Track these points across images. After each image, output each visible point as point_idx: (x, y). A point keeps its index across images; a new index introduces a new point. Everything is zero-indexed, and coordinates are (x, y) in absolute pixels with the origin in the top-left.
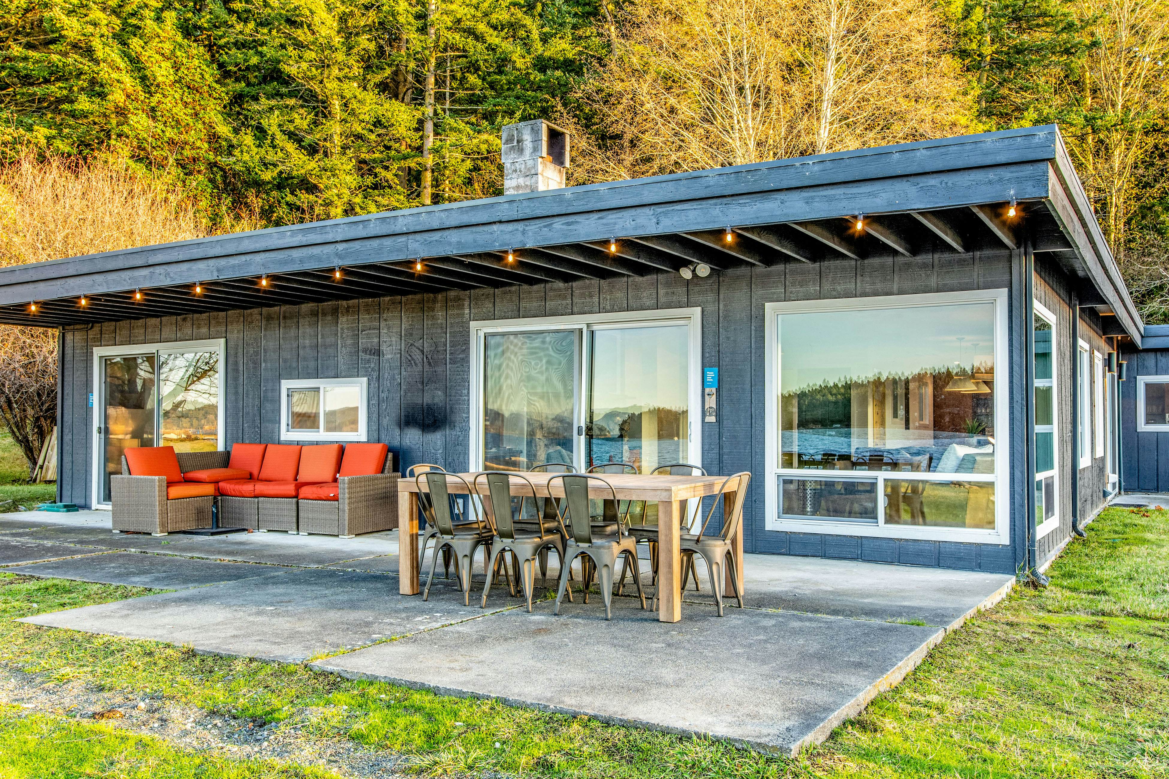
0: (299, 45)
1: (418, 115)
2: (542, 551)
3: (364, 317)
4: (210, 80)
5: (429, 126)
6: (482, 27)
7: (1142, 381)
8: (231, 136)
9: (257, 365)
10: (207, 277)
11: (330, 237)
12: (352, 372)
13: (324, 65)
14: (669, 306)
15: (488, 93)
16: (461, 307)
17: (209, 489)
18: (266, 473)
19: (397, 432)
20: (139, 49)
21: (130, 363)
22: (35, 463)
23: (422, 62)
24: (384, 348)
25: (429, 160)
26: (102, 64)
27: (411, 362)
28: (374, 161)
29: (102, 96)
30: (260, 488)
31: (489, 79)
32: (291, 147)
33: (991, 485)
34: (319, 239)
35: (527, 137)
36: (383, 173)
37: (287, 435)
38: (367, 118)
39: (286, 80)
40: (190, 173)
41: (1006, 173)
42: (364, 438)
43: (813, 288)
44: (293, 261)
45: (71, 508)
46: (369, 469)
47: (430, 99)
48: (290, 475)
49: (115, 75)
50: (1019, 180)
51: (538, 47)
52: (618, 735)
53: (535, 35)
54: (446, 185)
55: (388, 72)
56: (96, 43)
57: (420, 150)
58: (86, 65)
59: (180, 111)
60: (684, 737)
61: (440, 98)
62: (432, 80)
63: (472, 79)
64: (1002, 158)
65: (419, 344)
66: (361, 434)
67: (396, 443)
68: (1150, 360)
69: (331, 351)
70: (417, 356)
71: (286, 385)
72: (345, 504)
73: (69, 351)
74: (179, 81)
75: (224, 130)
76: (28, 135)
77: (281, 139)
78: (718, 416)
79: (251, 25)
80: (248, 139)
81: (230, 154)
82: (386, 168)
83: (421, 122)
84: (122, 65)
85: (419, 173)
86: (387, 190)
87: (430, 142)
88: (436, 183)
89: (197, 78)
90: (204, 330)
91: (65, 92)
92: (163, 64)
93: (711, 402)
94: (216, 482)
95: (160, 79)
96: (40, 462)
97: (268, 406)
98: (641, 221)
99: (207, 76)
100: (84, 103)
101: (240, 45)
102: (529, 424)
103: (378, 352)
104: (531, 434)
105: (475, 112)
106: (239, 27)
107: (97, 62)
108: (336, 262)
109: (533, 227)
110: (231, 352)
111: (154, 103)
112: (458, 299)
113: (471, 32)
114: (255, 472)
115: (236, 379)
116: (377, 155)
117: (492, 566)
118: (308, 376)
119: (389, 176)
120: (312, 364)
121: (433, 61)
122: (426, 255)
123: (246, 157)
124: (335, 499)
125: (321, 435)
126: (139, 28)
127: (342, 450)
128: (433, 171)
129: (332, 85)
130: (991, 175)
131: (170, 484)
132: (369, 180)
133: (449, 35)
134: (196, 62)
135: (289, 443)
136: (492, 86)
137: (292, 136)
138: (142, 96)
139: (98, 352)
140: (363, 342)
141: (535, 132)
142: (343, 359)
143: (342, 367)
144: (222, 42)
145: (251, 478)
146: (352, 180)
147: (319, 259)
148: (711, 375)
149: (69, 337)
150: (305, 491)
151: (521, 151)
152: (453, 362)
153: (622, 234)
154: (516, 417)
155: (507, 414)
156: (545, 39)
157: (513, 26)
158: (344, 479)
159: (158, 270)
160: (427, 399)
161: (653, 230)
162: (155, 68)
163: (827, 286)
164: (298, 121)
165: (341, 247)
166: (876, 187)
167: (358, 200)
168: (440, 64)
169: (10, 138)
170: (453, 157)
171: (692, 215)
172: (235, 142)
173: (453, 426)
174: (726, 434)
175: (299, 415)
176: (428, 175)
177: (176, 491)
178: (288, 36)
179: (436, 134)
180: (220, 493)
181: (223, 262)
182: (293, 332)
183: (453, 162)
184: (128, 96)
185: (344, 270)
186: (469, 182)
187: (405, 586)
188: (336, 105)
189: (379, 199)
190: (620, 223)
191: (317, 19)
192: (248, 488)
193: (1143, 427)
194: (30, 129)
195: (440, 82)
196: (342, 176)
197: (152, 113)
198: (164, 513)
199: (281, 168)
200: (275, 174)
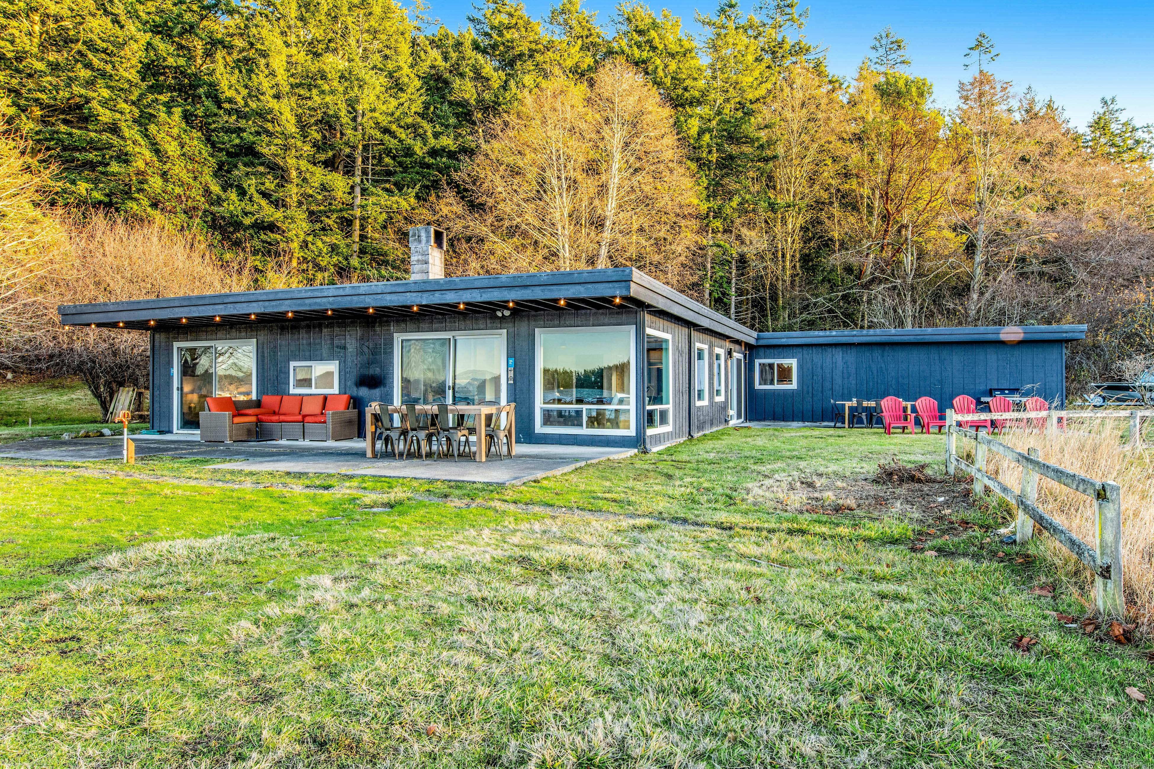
0: (270, 134)
1: (351, 183)
2: (429, 437)
3: (337, 330)
4: (205, 154)
5: (358, 190)
6: (394, 127)
7: (757, 362)
8: (221, 193)
9: (275, 353)
10: (258, 311)
11: (325, 294)
12: (330, 358)
13: (286, 148)
14: (492, 329)
15: (398, 169)
16: (389, 325)
17: (253, 419)
18: (282, 411)
19: (355, 389)
20: (155, 132)
21: (192, 351)
22: (107, 410)
23: (354, 148)
24: (348, 346)
25: (358, 212)
26: (128, 142)
27: (362, 353)
28: (320, 212)
29: (126, 162)
30: (282, 418)
31: (398, 160)
32: (264, 203)
33: (628, 410)
34: (320, 295)
35: (423, 235)
36: (327, 220)
37: (293, 391)
38: (316, 185)
39: (257, 155)
40: (191, 218)
41: (616, 285)
42: (337, 392)
43: (556, 322)
44: (305, 305)
45: (161, 432)
46: (341, 408)
47: (358, 172)
48: (297, 411)
49: (137, 149)
50: (620, 288)
51: (432, 141)
52: (453, 484)
53: (429, 134)
54: (369, 228)
55: (330, 154)
56: (123, 125)
57: (351, 206)
58: (115, 140)
59: (185, 176)
60: (474, 482)
61: (364, 172)
62: (360, 159)
63: (387, 160)
64: (614, 279)
65: (367, 344)
66: (335, 390)
67: (355, 394)
68: (762, 351)
69: (318, 347)
70: (366, 350)
71: (292, 364)
72: (330, 425)
73: (157, 344)
74: (183, 155)
75: (216, 188)
76: (73, 188)
77: (256, 197)
78: (514, 380)
79: (234, 117)
80: (233, 196)
81: (220, 205)
82: (328, 217)
83: (352, 187)
84: (143, 143)
85: (351, 221)
86: (329, 232)
87: (358, 201)
88: (363, 228)
89: (196, 153)
90: (243, 334)
91: (99, 158)
92: (173, 143)
93: (511, 374)
94: (257, 415)
95: (170, 153)
96: (111, 410)
97: (283, 376)
98: (474, 295)
99: (203, 152)
100: (114, 167)
101: (228, 131)
102: (425, 385)
103: (344, 348)
104: (426, 391)
105: (388, 181)
106: (226, 118)
107: (123, 138)
108: (329, 306)
109: (425, 295)
110: (260, 346)
111: (166, 167)
112: (387, 321)
113: (386, 131)
114: (277, 410)
115: (263, 361)
116: (322, 208)
117: (407, 447)
118: (305, 359)
119: (331, 222)
120: (307, 353)
121: (360, 147)
122: (374, 305)
123: (232, 208)
124: (325, 422)
125: (313, 391)
126: (155, 116)
127: (325, 398)
128: (360, 220)
129: (291, 162)
130: (611, 285)
131: (234, 416)
132: (318, 226)
133: (372, 132)
134: (196, 142)
135: (295, 395)
136: (400, 164)
137: (265, 195)
138: (157, 164)
139: (176, 345)
140: (336, 342)
141: (428, 232)
142: (325, 352)
143: (325, 355)
144: (213, 126)
145: (274, 413)
146: (305, 226)
147: (320, 305)
148: (511, 361)
149: (157, 336)
150: (307, 419)
151: (420, 241)
152: (385, 353)
153: (466, 300)
154: (417, 381)
155: (412, 380)
156: (436, 135)
157: (414, 127)
158: (329, 413)
159: (229, 306)
160: (371, 372)
161: (479, 299)
162: (167, 146)
163: (562, 322)
164: (267, 184)
165: (331, 299)
166: (569, 287)
167: (310, 239)
168: (366, 148)
169: (59, 189)
170: (372, 211)
171: (496, 294)
172: (224, 197)
173: (385, 386)
174: (518, 389)
175: (300, 380)
176: (357, 222)
177: (237, 420)
178: (261, 127)
179: (362, 195)
180: (259, 421)
181: (267, 303)
182: (296, 337)
183: (374, 213)
184: (147, 164)
185: (332, 310)
186: (385, 227)
187: (369, 454)
188: (294, 174)
189: (324, 238)
190: (465, 296)
191: (283, 118)
192: (276, 418)
193: (757, 386)
194: (73, 182)
195: (365, 160)
196: (299, 222)
197: (164, 175)
198: (231, 431)
199: (257, 216)
200: (253, 220)
